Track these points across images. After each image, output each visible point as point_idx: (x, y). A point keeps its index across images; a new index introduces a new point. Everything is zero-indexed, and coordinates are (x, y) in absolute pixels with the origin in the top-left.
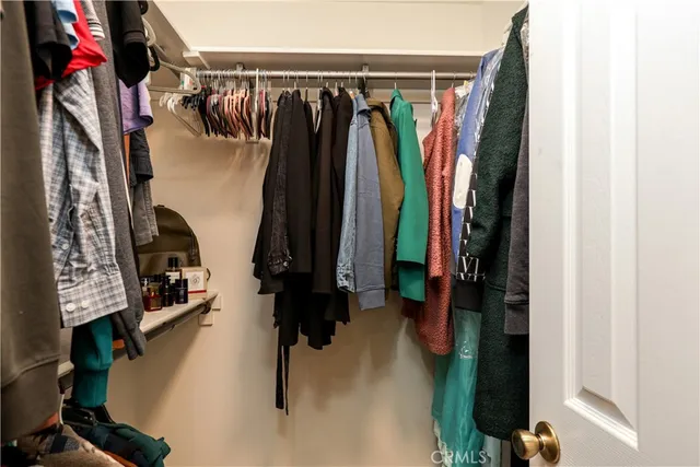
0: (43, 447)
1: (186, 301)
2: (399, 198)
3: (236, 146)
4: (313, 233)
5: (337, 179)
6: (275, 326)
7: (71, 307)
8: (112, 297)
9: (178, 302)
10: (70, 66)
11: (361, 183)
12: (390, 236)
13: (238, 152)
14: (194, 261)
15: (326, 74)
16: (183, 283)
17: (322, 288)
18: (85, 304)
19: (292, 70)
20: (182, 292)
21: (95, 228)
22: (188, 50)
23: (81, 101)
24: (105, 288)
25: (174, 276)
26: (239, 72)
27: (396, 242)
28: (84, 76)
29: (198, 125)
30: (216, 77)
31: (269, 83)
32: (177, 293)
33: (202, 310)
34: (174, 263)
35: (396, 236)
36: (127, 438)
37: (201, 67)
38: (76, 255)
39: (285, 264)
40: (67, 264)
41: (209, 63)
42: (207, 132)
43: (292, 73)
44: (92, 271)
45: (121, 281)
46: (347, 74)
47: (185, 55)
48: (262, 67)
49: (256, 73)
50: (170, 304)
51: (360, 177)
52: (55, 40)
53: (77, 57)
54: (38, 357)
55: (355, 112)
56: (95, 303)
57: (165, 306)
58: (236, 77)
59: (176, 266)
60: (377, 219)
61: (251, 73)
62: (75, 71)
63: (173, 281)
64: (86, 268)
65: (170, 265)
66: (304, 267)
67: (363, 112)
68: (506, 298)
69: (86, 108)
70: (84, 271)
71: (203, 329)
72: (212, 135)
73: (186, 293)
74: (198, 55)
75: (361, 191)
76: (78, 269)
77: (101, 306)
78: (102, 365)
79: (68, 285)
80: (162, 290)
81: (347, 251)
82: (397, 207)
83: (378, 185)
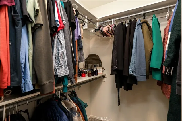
0: (63, 99)
1: (97, 75)
2: (151, 48)
3: (110, 39)
4: (123, 59)
5: (131, 44)
6: (115, 83)
7: (59, 73)
8: (66, 72)
9: (95, 75)
10: (58, 30)
11: (138, 45)
12: (148, 60)
13: (111, 40)
14: (101, 66)
15: (131, 16)
16: (97, 71)
17: (125, 74)
18: (61, 73)
19: (121, 17)
20: (96, 73)
21: (63, 59)
22: (97, 19)
23: (60, 36)
24: (65, 70)
25: (95, 69)
26: (108, 21)
27: (150, 62)
28: (61, 31)
29: (101, 35)
30: (103, 23)
31: (116, 22)
32: (95, 73)
33: (103, 77)
34: (95, 66)
35: (150, 60)
36: (79, 101)
37: (100, 22)
38: (59, 64)
39: (117, 67)
40: (58, 65)
41: (102, 20)
42: (103, 36)
43: (121, 18)
44: (63, 67)
45: (68, 69)
46: (137, 14)
47: (96, 20)
48: (114, 18)
49: (112, 20)
50: (94, 75)
51: (137, 43)
52: (55, 26)
53: (59, 28)
54: (50, 81)
55: (137, 25)
56: (63, 73)
57: (92, 75)
58: (108, 22)
59: (96, 67)
60: (144, 55)
61: (111, 20)
62: (59, 30)
63: (94, 70)
64: (61, 66)
65: (95, 67)
66: (121, 68)
67: (139, 24)
68: (176, 82)
69: (61, 37)
70: (61, 67)
71: (103, 82)
72: (104, 36)
73: (97, 73)
74: (99, 19)
75: (138, 47)
76: (60, 66)
77: (64, 73)
78: (65, 85)
79: (59, 69)
80: (92, 72)
81: (132, 64)
82: (150, 51)
83: (144, 45)
